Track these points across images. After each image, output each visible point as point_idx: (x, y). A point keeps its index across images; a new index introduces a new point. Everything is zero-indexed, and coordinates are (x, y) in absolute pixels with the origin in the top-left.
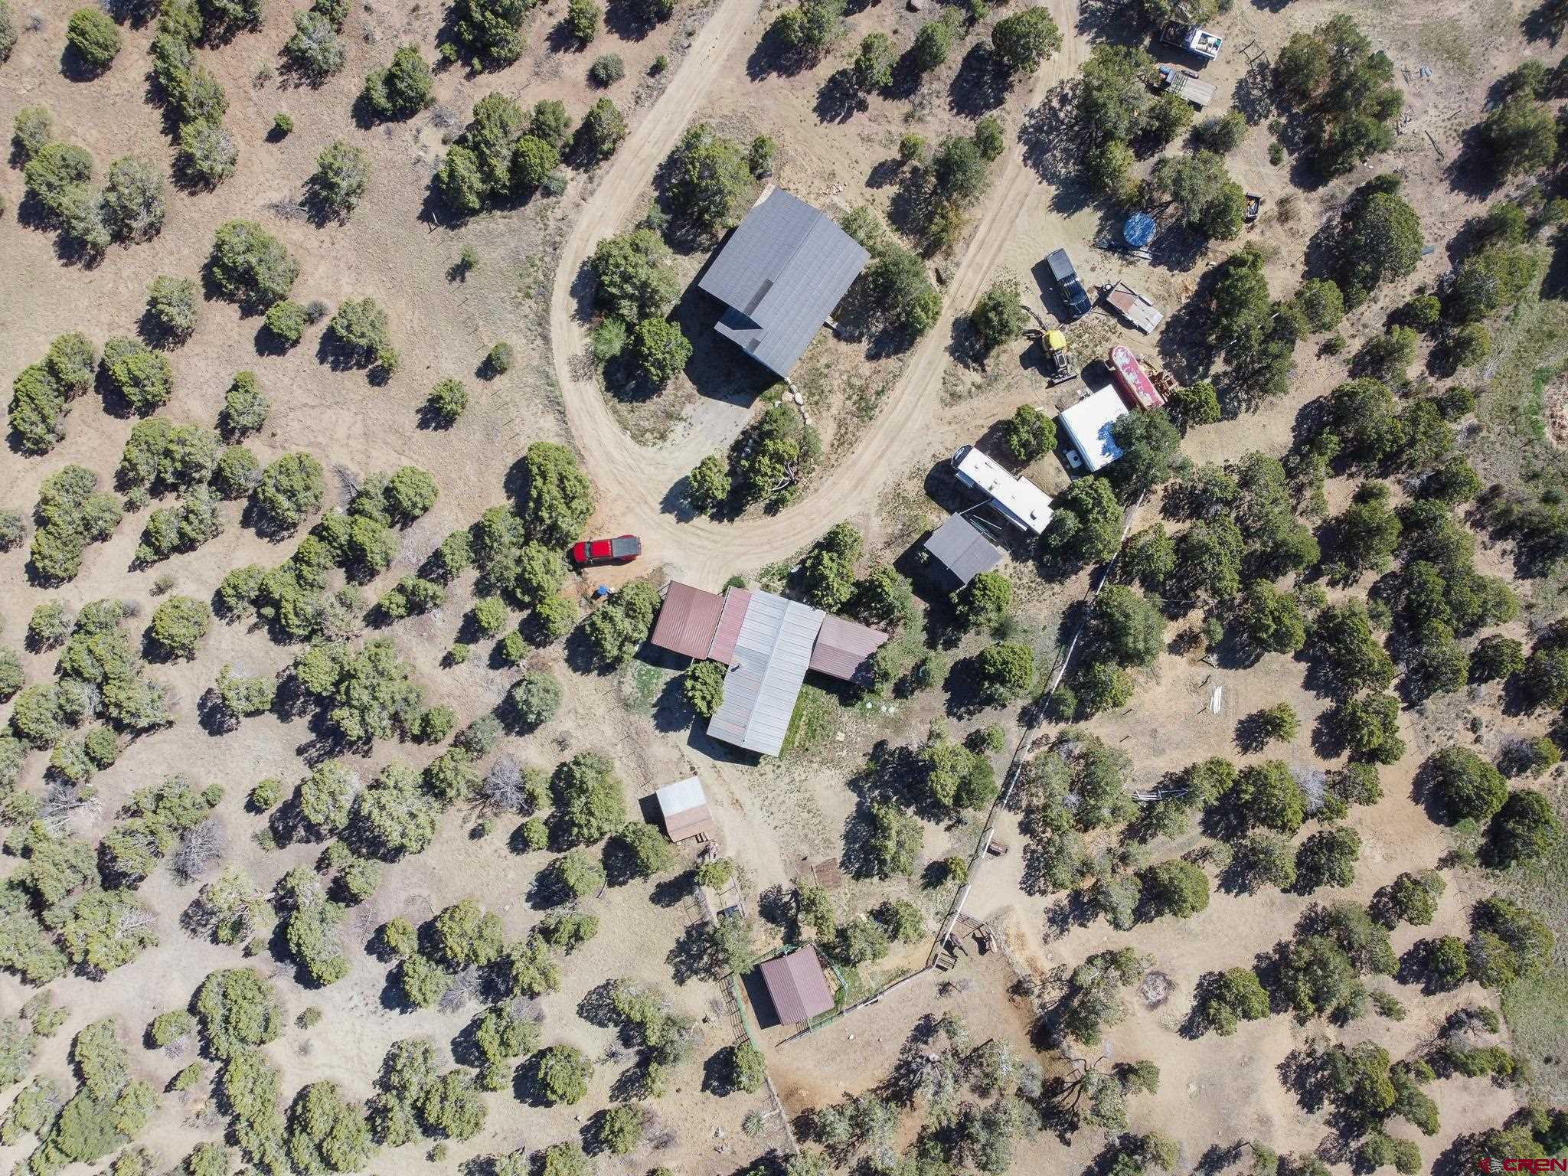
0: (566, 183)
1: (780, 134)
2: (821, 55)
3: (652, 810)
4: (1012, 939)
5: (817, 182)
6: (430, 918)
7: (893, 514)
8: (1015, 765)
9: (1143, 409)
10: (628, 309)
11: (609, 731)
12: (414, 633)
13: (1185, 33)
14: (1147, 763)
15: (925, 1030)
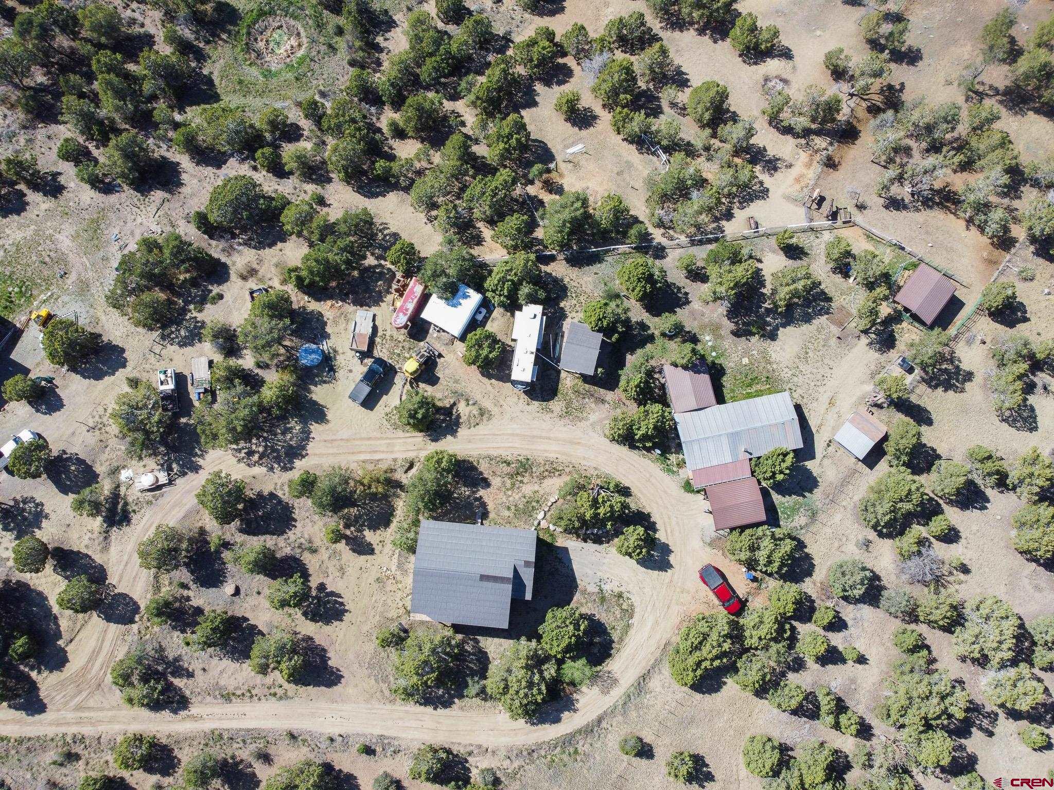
0: (482, 771)
1: (368, 634)
2: (300, 636)
3: (874, 456)
4: (803, 184)
5: (388, 589)
6: (1041, 569)
7: (581, 409)
8: (693, 243)
9: (426, 287)
10: (550, 670)
11: (837, 518)
12: (857, 696)
13: (166, 397)
14: (640, 168)
15: (895, 204)
